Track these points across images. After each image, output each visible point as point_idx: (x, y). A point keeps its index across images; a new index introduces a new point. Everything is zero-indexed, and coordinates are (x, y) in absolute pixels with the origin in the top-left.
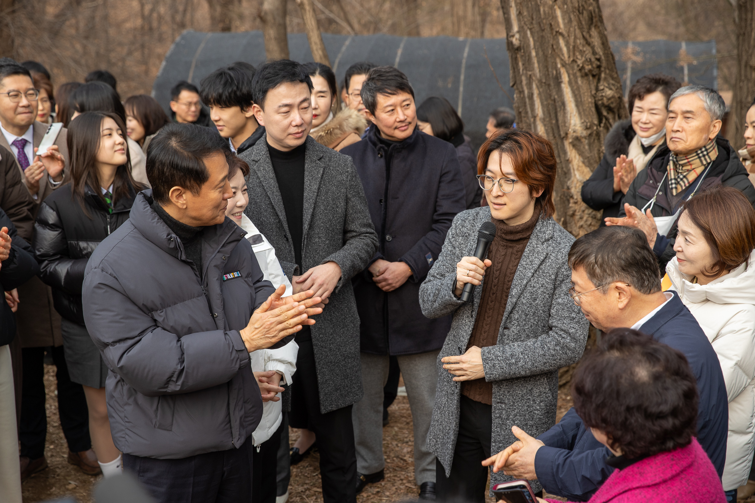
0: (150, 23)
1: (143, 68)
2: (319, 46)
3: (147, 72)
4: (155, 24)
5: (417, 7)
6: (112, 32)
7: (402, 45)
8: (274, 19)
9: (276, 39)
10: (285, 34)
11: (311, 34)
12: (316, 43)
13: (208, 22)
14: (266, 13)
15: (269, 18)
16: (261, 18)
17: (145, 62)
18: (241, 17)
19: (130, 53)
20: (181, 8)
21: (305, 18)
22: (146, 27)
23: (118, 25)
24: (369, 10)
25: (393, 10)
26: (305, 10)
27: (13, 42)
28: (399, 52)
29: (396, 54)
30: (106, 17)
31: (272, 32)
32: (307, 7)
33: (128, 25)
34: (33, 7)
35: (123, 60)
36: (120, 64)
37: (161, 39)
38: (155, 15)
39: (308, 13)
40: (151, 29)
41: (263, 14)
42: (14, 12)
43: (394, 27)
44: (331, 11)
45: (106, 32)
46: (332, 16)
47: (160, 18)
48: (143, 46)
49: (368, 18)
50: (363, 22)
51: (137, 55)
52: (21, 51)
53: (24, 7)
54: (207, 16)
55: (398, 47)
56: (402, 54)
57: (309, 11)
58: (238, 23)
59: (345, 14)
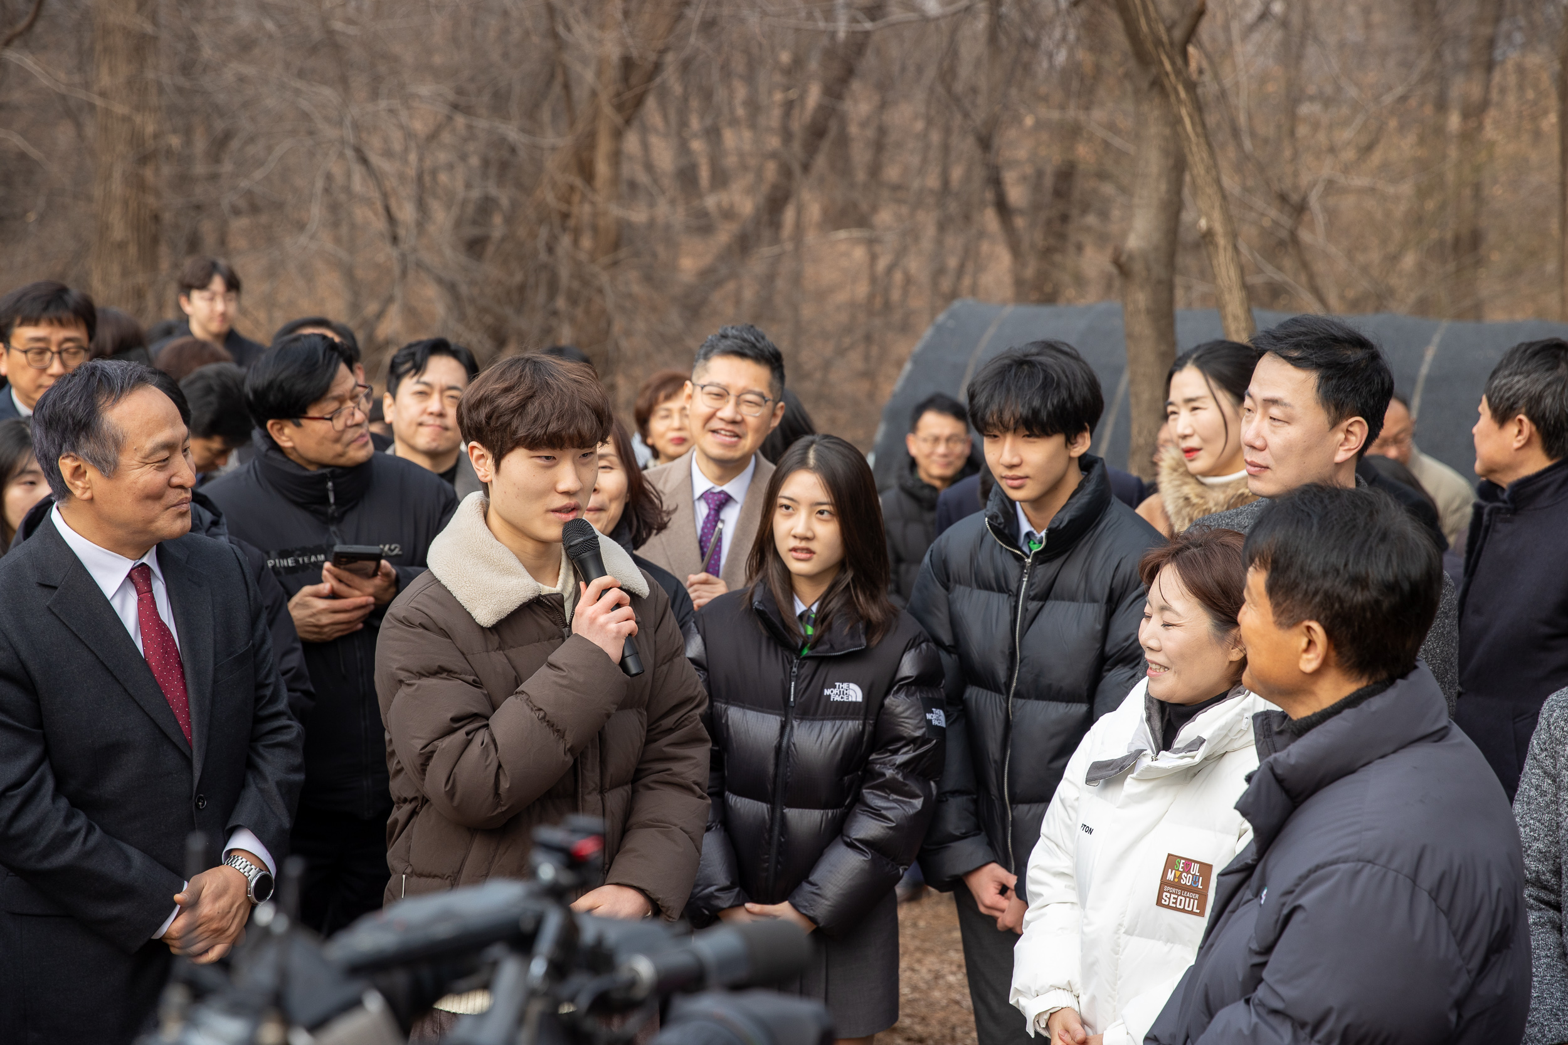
0: (887, 290)
1: (864, 386)
2: (1243, 325)
3: (871, 396)
4: (896, 295)
5: (1478, 263)
6: (807, 311)
7: (1436, 339)
8: (1148, 269)
9: (1149, 311)
10: (1171, 301)
11: (1227, 297)
12: (1235, 318)
13: (1008, 291)
14: (1131, 257)
15: (1138, 267)
16: (1122, 267)
17: (868, 375)
18: (1080, 281)
19: (841, 352)
20: (952, 262)
21: (1215, 262)
22: (878, 302)
23: (821, 295)
24: (1365, 270)
25: (1422, 270)
26: (1216, 246)
27: (609, 323)
28: (1430, 354)
29: (1421, 357)
30: (797, 279)
31: (1141, 298)
32: (1221, 241)
33: (841, 297)
34: (655, 255)
35: (827, 366)
36: (818, 375)
37: (906, 328)
38: (898, 277)
39: (1221, 252)
40: (887, 306)
41: (1123, 259)
42: (615, 264)
43: (1423, 307)
44: (1280, 268)
45: (795, 308)
46: (1278, 277)
47: (908, 280)
48: (868, 338)
49: (1364, 285)
50: (1351, 294)
51: (855, 359)
52: (624, 344)
53: (637, 254)
54: (1007, 279)
55: (1427, 342)
56: (1436, 358)
57: (1225, 249)
58: (1070, 292)
59: (1311, 277)
